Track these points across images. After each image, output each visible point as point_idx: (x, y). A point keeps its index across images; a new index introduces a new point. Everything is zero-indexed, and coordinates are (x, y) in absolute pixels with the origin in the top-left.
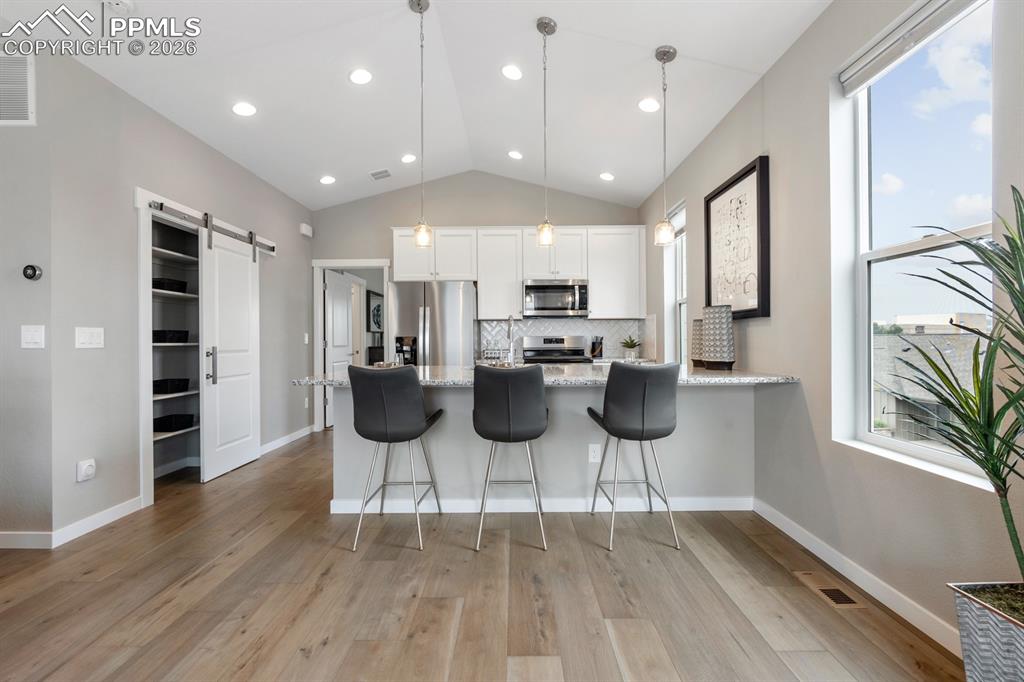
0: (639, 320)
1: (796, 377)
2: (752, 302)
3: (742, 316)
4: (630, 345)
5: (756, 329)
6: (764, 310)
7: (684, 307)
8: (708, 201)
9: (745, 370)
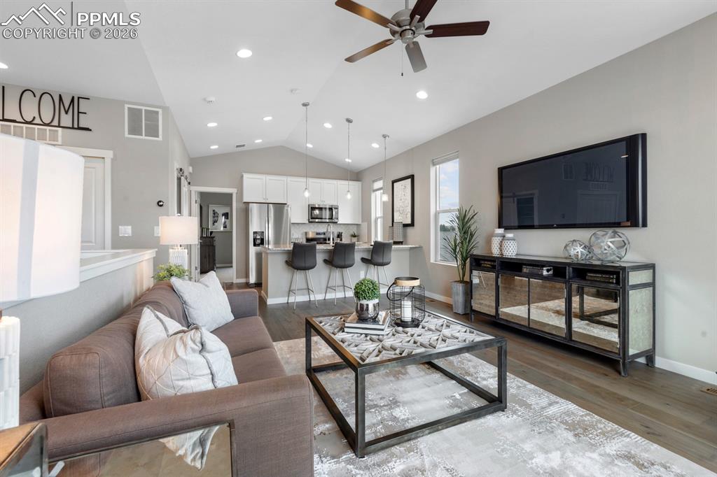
0: (357, 224)
1: (422, 245)
2: (409, 221)
3: (405, 226)
4: (354, 236)
5: (410, 230)
6: (412, 224)
7: (379, 220)
8: (393, 182)
9: (406, 244)
